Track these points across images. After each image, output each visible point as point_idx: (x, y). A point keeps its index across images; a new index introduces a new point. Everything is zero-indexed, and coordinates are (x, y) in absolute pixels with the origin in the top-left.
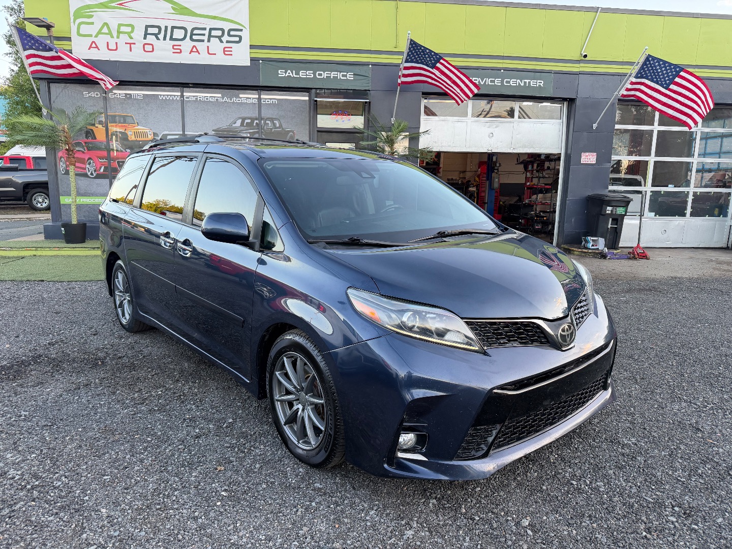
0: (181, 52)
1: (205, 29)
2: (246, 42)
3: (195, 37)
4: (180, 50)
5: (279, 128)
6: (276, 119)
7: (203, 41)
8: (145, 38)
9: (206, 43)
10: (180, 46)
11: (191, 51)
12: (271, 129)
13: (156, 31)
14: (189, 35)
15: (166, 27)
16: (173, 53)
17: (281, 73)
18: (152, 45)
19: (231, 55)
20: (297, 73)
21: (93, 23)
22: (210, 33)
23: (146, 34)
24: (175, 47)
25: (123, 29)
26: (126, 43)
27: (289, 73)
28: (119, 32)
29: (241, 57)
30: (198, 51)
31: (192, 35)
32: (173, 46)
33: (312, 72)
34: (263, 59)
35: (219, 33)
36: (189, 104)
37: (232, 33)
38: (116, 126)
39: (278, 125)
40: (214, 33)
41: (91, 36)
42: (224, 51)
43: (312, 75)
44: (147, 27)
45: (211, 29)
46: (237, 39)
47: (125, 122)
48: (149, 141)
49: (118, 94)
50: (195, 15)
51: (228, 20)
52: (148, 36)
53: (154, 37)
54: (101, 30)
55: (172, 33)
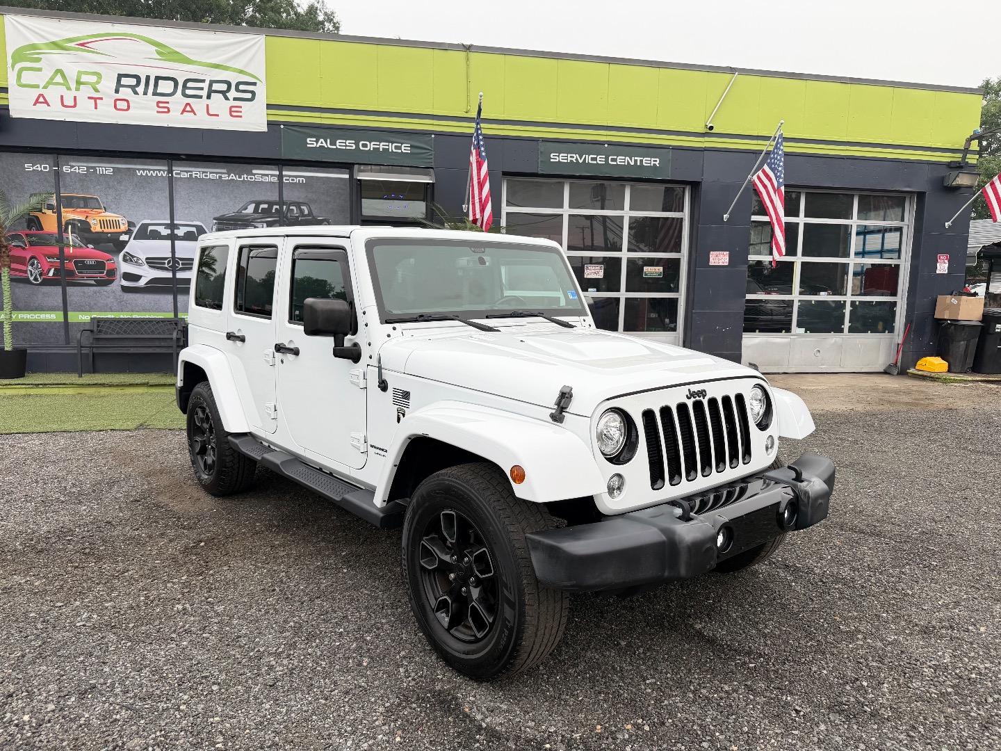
0: (169, 111)
1: (203, 81)
2: (262, 100)
3: (188, 92)
4: (168, 108)
5: (308, 215)
7: (200, 97)
8: (117, 91)
9: (204, 100)
10: (168, 103)
11: (184, 111)
12: (298, 217)
13: (133, 82)
14: (180, 90)
15: (148, 78)
16: (158, 112)
17: (311, 142)
18: (127, 101)
19: (241, 117)
20: (333, 143)
21: (40, 70)
22: (210, 86)
23: (119, 85)
24: (160, 105)
25: (84, 78)
26: (89, 98)
28: (79, 83)
29: (254, 119)
30: (192, 111)
31: (185, 86)
32: (158, 102)
33: (354, 142)
34: (286, 124)
35: (224, 87)
36: (179, 183)
37: (242, 87)
38: (73, 212)
39: (306, 212)
41: (37, 86)
42: (231, 111)
43: (354, 145)
44: (120, 76)
45: (212, 82)
46: (249, 96)
47: (85, 207)
48: (121, 233)
49: (76, 168)
50: (188, 61)
51: (235, 70)
52: (121, 89)
53: (129, 90)
54: (52, 79)
55: (156, 85)
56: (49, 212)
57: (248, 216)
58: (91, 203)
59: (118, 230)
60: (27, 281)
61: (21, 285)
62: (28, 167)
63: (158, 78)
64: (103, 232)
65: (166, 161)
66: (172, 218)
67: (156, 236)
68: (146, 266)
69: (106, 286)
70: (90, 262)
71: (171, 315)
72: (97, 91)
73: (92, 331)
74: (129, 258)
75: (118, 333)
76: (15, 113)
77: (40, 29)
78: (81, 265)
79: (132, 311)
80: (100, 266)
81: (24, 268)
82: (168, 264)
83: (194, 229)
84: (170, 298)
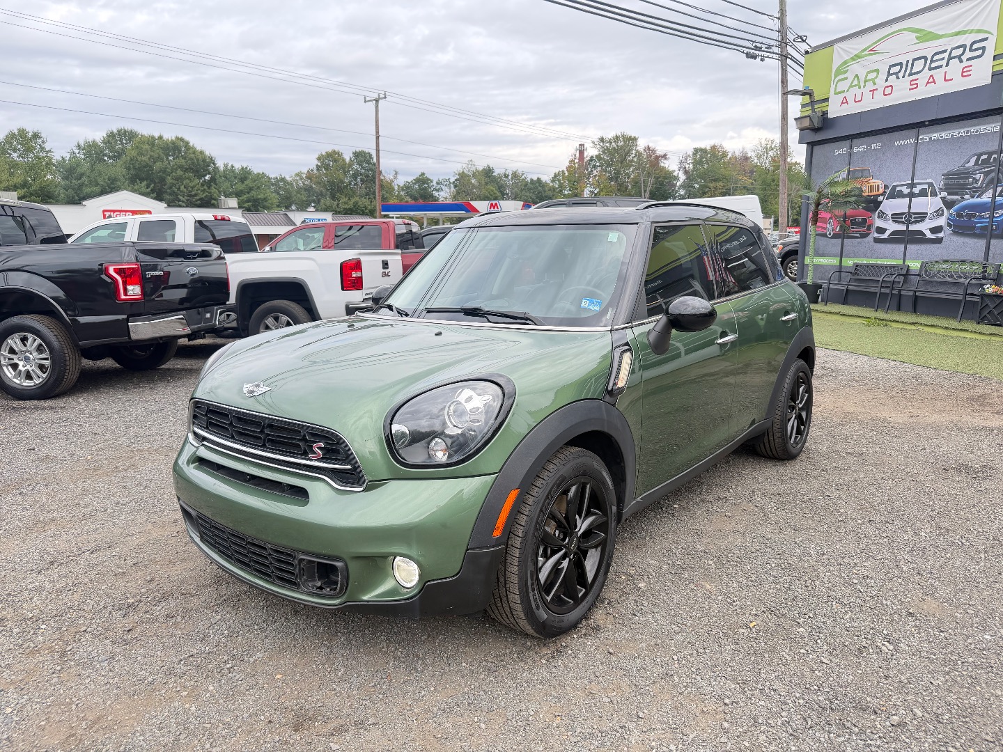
0: (917, 87)
1: (945, 51)
2: (990, 53)
3: (933, 65)
4: (917, 84)
7: (941, 66)
8: (887, 80)
9: (944, 69)
10: (917, 79)
11: (928, 83)
13: (898, 68)
14: (928, 64)
15: (908, 61)
16: (910, 89)
18: (891, 86)
19: (970, 75)
21: (846, 78)
23: (889, 74)
24: (912, 83)
25: (871, 76)
26: (870, 91)
28: (865, 82)
29: (981, 74)
30: (934, 82)
31: (930, 62)
32: (913, 80)
35: (959, 52)
36: (922, 147)
37: (975, 46)
41: (844, 91)
42: (963, 72)
45: (952, 50)
46: (980, 52)
47: (862, 177)
48: (879, 195)
49: (859, 148)
50: (938, 37)
51: (972, 32)
52: (890, 78)
53: (894, 76)
55: (913, 65)
57: (968, 168)
58: (866, 173)
59: (877, 193)
60: (825, 235)
61: (822, 238)
62: (837, 152)
63: (914, 60)
64: (869, 196)
65: (915, 131)
66: (913, 180)
67: (901, 195)
68: (891, 221)
69: (865, 237)
70: (859, 219)
71: (901, 262)
72: (875, 84)
73: (851, 273)
74: (882, 215)
75: (865, 275)
76: (830, 116)
77: (850, 48)
78: (854, 223)
79: (877, 258)
80: (865, 221)
81: (824, 225)
83: (926, 186)
84: (902, 247)
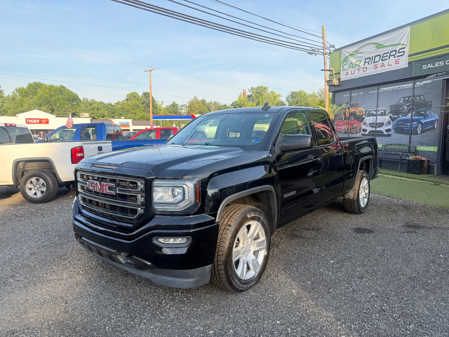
0: (377, 68)
1: (388, 53)
2: (407, 53)
5: (423, 100)
6: (422, 95)
7: (387, 59)
8: (364, 65)
9: (388, 60)
10: (377, 65)
11: (382, 66)
12: (419, 102)
13: (369, 60)
14: (381, 59)
15: (373, 57)
16: (375, 69)
17: (424, 67)
18: (366, 67)
19: (399, 63)
20: (434, 65)
21: (347, 64)
22: (390, 53)
23: (365, 63)
25: (357, 63)
26: (358, 69)
27: (429, 66)
28: (356, 65)
29: (403, 63)
30: (384, 66)
31: (383, 58)
33: (443, 62)
34: (415, 62)
36: (380, 94)
37: (400, 51)
38: (352, 109)
39: (422, 99)
40: (392, 53)
41: (346, 70)
42: (396, 62)
43: (443, 63)
44: (366, 59)
45: (391, 52)
46: (402, 53)
49: (354, 94)
50: (385, 47)
51: (399, 45)
53: (367, 63)
54: (350, 66)
55: (375, 58)
56: (348, 110)
57: (400, 104)
58: (357, 105)
59: (362, 114)
62: (345, 96)
63: (375, 56)
64: (359, 115)
65: (377, 87)
66: (377, 108)
67: (373, 115)
68: (369, 126)
69: (358, 133)
70: (355, 125)
74: (365, 124)
76: (342, 80)
77: (349, 51)
78: (353, 127)
80: (358, 126)
81: (340, 128)
82: (375, 125)
83: (383, 111)
